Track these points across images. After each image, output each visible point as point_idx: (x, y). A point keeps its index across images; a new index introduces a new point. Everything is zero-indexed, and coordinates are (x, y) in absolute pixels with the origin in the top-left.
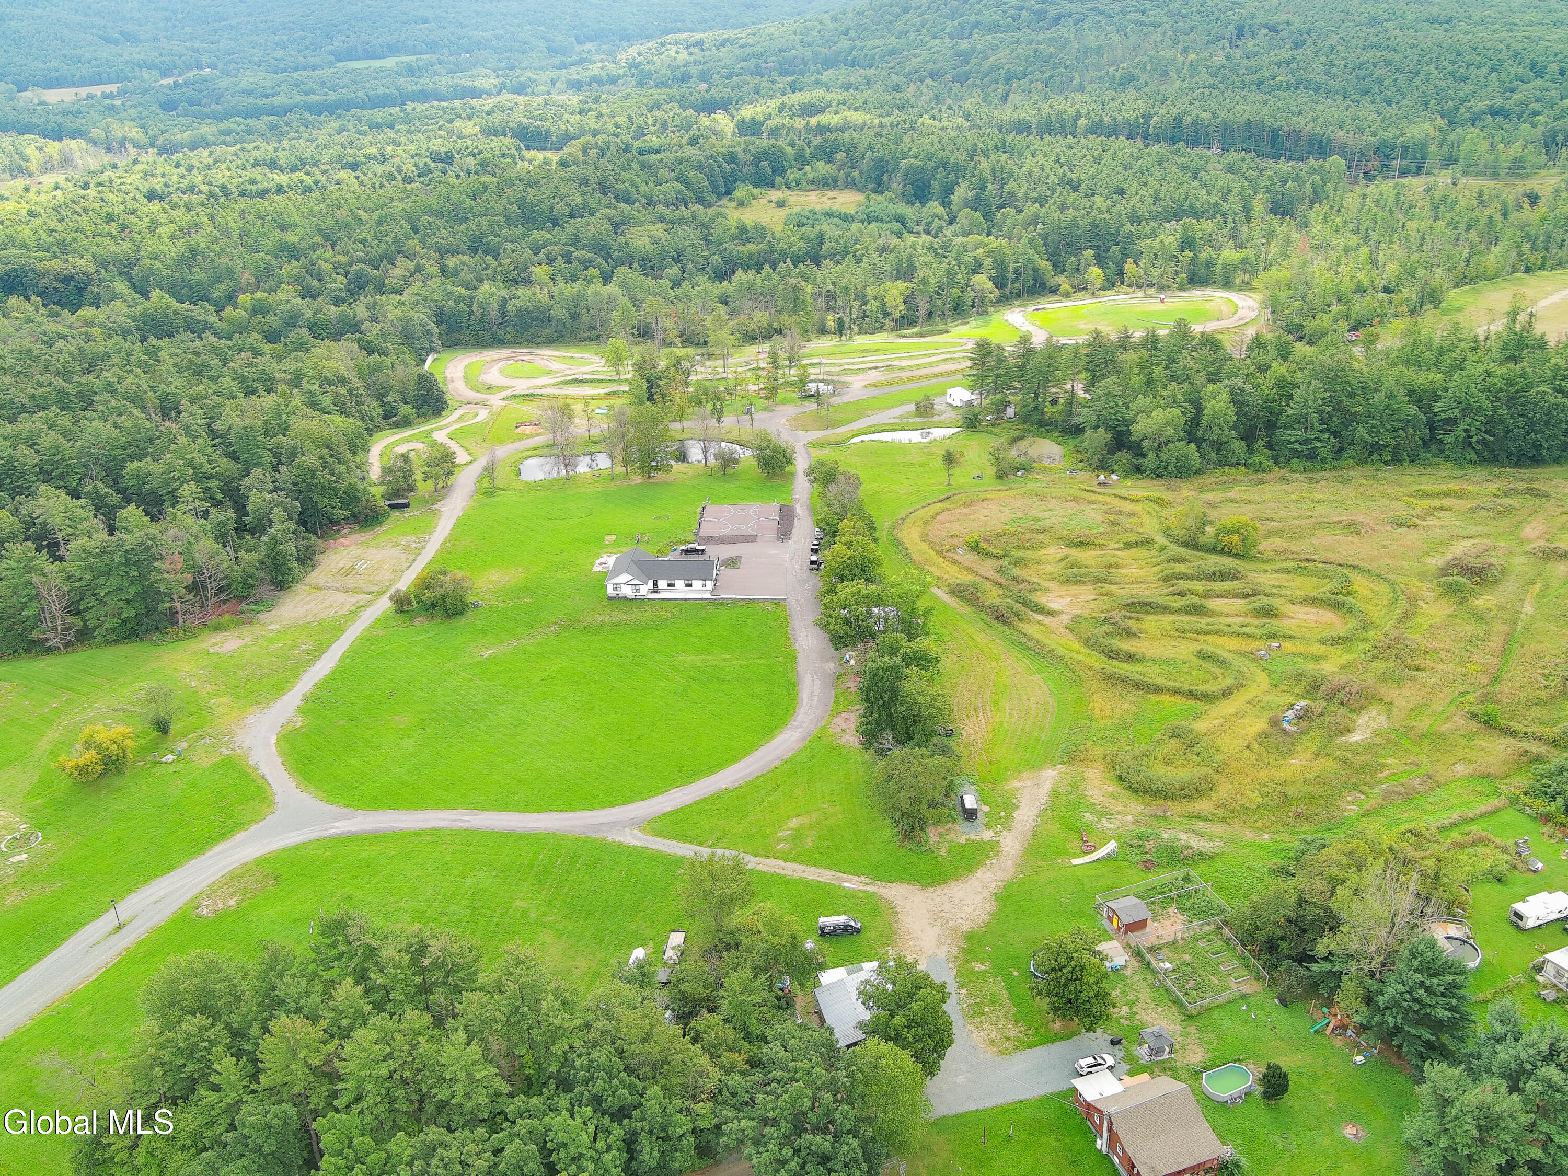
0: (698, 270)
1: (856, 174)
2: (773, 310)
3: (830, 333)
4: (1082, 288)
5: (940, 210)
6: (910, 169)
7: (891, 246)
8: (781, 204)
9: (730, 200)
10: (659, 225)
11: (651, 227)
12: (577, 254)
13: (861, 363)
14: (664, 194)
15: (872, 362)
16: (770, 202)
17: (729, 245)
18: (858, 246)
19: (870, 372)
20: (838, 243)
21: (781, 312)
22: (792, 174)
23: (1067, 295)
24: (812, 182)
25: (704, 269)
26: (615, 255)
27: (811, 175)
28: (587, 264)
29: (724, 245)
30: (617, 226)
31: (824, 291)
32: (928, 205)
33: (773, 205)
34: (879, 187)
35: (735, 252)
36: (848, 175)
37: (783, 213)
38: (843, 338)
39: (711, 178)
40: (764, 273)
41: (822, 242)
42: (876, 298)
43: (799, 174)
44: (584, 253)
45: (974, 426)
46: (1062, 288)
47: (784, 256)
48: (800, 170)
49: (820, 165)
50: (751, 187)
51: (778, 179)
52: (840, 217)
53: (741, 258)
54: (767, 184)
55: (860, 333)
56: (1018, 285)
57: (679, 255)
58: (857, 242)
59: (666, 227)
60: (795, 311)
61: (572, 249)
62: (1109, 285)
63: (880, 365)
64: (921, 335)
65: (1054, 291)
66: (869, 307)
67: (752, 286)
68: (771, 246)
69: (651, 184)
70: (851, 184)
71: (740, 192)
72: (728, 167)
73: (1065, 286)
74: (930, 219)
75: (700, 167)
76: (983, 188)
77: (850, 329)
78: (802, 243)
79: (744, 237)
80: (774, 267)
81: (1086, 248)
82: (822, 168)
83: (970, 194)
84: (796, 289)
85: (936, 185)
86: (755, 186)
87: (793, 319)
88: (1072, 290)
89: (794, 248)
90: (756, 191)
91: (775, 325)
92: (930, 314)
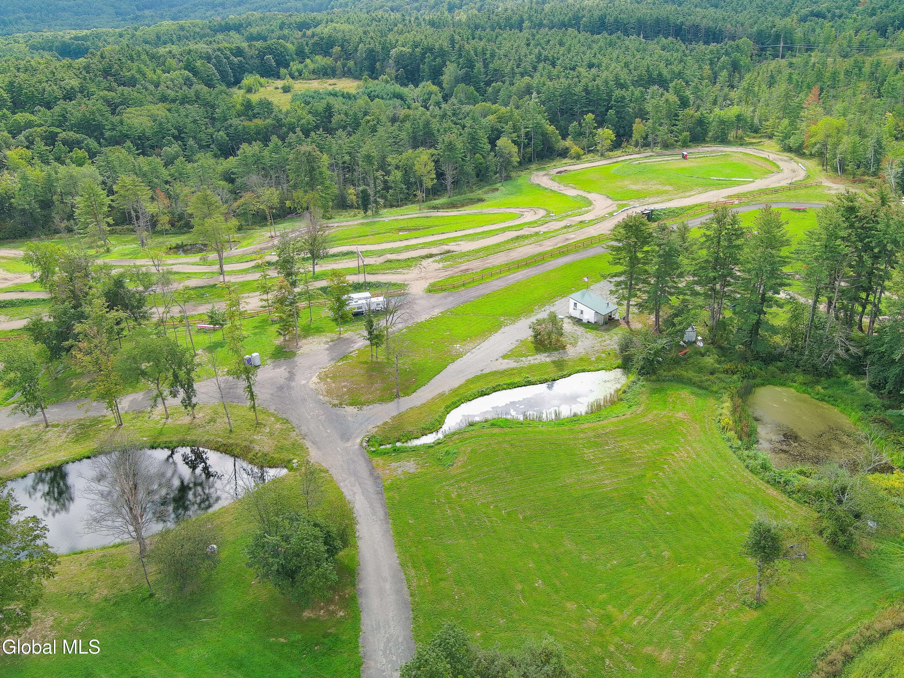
0: (201, 147)
1: (351, 63)
2: (285, 186)
3: (351, 207)
4: (590, 149)
5: (435, 88)
6: (400, 58)
7: (401, 117)
8: (286, 90)
9: (240, 88)
10: (160, 105)
11: (151, 107)
12: (63, 135)
13: (408, 248)
14: (172, 80)
15: (424, 246)
16: (277, 88)
17: (235, 121)
18: (368, 118)
19: (425, 263)
20: (346, 114)
21: (295, 187)
22: (295, 66)
23: (578, 157)
24: (314, 72)
25: (208, 146)
26: (107, 134)
27: (312, 66)
28: (71, 145)
29: (230, 122)
30: (114, 108)
31: (340, 162)
32: (421, 86)
33: (280, 91)
34: (374, 74)
35: (240, 127)
36: (344, 66)
37: (289, 96)
38: (369, 212)
39: (218, 66)
40: (271, 145)
41: (331, 115)
42: (397, 167)
43: (301, 66)
44: (71, 133)
45: (654, 372)
46: (573, 151)
47: (292, 129)
48: (302, 63)
49: (318, 58)
50: (258, 76)
51: (283, 71)
52: (343, 96)
53: (248, 133)
54: (273, 75)
55: (385, 207)
56: (530, 150)
57: (180, 132)
58: (366, 114)
59: (168, 106)
60: (312, 185)
61: (58, 130)
62: (616, 145)
63: (434, 251)
64: (453, 206)
65: (564, 154)
66: (391, 178)
67: (258, 160)
68: (279, 120)
69: (159, 72)
70: (348, 74)
71: (248, 80)
72: (236, 60)
73: (575, 149)
74: (426, 96)
75: (209, 59)
76: (471, 66)
77: (376, 202)
78: (310, 116)
79: (250, 113)
80: (283, 138)
81: (587, 112)
82: (321, 60)
83: (460, 73)
84: (310, 159)
85: (425, 68)
86: (262, 76)
87: (310, 195)
88: (582, 152)
89: (303, 121)
90: (263, 80)
91: (288, 203)
92: (456, 183)
